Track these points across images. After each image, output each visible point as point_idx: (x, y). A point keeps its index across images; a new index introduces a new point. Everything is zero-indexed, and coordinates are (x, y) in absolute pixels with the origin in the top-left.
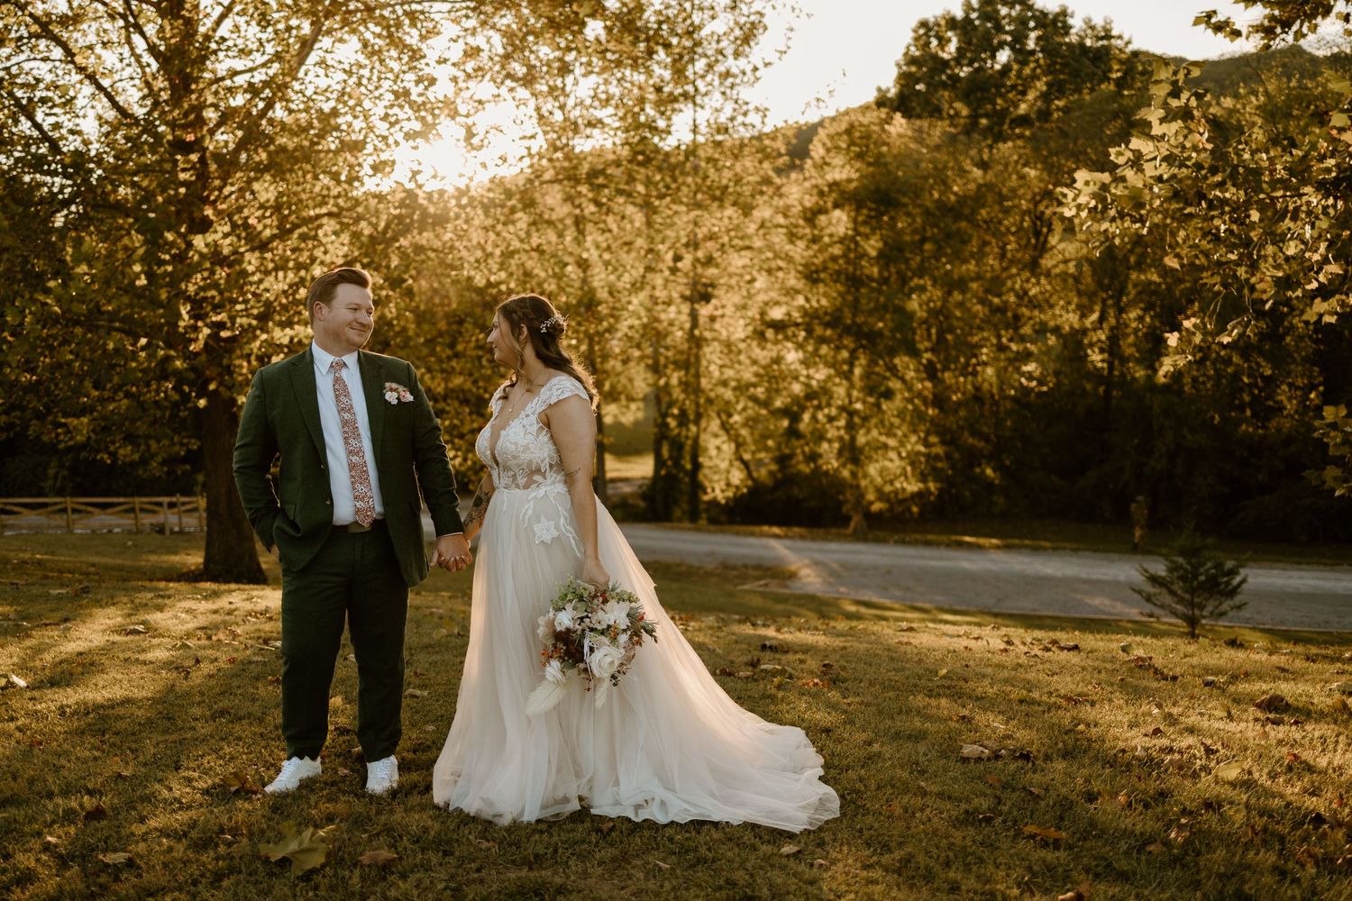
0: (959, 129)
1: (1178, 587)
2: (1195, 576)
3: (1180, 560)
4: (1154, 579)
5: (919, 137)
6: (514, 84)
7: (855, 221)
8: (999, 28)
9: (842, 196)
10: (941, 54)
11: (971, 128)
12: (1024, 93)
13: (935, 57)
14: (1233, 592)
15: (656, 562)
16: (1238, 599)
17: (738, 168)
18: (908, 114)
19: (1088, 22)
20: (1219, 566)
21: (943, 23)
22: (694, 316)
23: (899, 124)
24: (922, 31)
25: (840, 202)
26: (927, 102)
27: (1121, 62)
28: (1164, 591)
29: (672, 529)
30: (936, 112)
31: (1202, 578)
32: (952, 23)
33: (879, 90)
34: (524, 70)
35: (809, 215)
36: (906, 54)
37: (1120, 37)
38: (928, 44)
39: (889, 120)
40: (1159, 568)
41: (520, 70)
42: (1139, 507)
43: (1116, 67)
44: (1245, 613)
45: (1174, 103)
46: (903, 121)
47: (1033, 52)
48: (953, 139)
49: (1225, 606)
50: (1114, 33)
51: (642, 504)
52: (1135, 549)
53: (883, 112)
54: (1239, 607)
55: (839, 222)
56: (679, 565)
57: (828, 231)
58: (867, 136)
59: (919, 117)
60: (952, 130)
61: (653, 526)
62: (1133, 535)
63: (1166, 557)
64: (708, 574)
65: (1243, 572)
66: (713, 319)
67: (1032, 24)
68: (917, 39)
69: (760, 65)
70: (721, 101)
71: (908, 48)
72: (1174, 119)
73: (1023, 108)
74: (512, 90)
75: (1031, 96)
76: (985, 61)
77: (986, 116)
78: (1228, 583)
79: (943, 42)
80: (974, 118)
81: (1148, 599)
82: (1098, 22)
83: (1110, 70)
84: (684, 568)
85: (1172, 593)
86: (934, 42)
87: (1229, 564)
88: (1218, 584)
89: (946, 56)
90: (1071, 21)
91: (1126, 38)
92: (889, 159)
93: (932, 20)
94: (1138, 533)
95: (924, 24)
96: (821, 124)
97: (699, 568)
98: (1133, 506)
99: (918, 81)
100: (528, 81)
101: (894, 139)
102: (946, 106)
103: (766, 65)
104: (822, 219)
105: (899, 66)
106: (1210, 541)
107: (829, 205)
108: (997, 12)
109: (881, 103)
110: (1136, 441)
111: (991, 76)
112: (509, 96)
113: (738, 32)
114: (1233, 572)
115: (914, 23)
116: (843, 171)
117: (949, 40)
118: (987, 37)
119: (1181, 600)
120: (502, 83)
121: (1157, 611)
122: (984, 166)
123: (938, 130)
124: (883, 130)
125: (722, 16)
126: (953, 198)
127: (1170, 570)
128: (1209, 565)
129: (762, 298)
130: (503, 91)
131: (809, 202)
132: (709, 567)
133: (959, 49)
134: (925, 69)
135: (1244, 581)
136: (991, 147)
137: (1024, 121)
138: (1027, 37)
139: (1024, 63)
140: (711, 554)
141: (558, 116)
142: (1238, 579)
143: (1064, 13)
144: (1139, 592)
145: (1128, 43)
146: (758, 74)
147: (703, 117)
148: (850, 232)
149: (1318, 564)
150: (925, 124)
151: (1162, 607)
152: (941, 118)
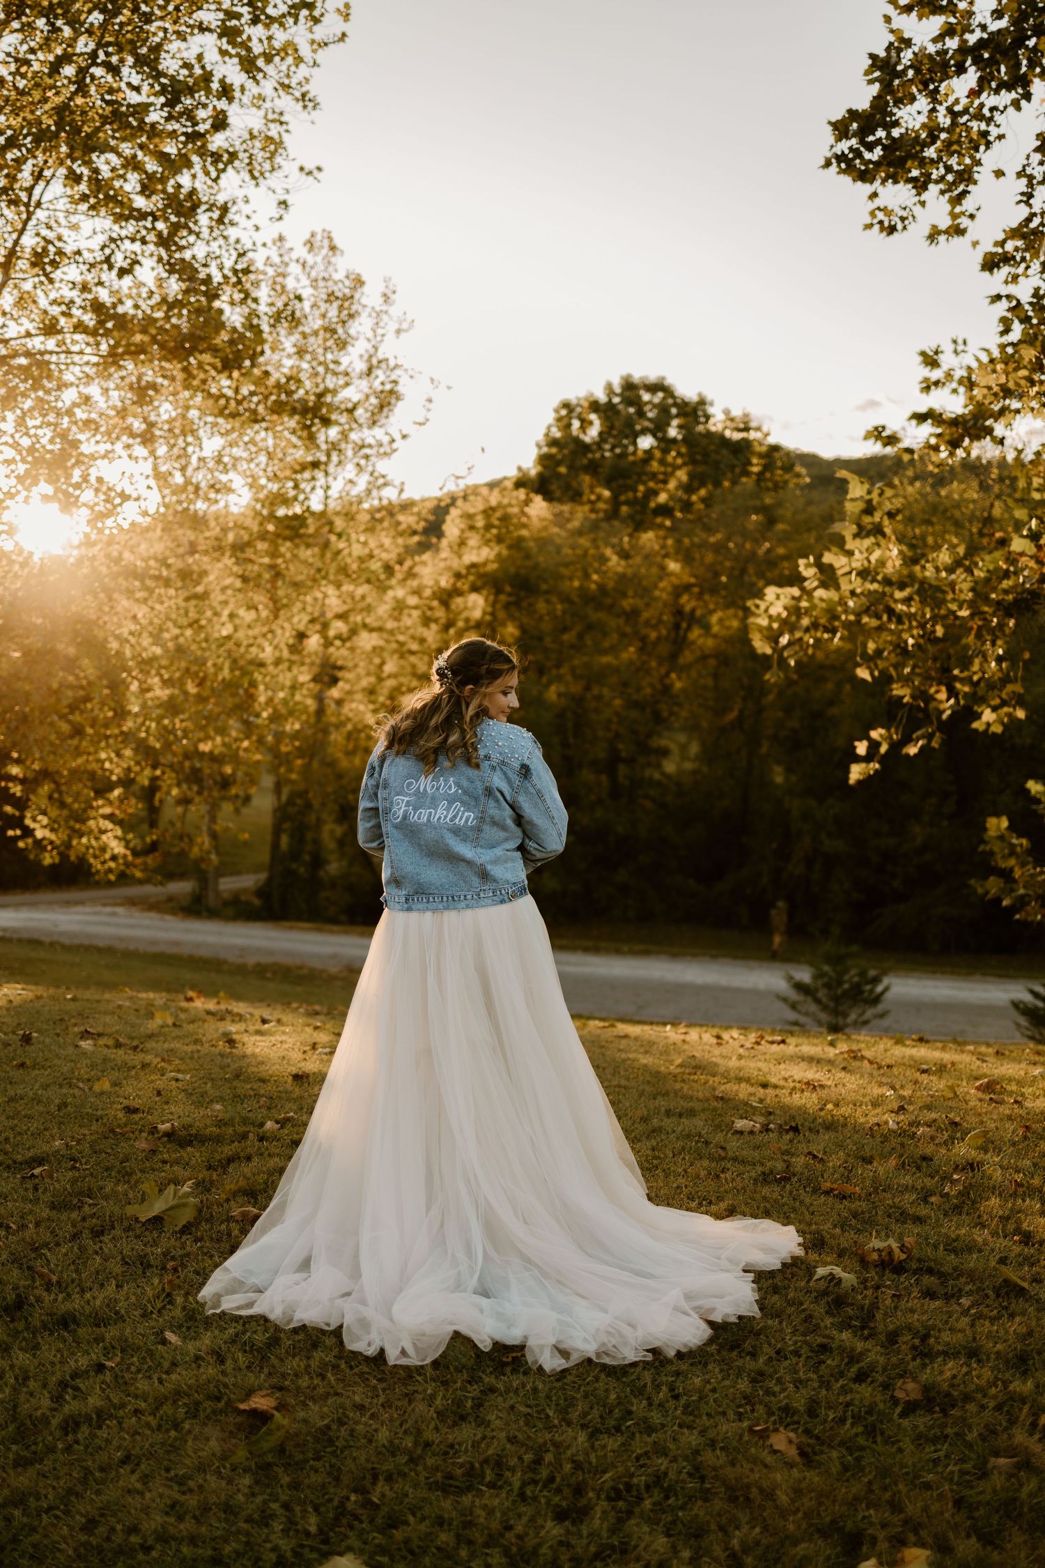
0: (601, 515)
1: (821, 994)
2: (840, 983)
3: (826, 968)
4: (799, 987)
5: (560, 520)
6: (131, 441)
7: (494, 604)
8: (641, 414)
9: (481, 579)
10: (582, 436)
11: (613, 514)
12: (665, 482)
13: (577, 441)
14: (876, 1000)
15: (275, 964)
16: (880, 1008)
17: (372, 544)
18: (548, 497)
19: (727, 412)
20: (863, 974)
21: (586, 404)
22: (320, 699)
23: (539, 508)
24: (564, 412)
25: (479, 583)
26: (567, 487)
27: (761, 456)
28: (809, 999)
29: (291, 928)
30: (575, 496)
31: (846, 986)
32: (595, 406)
33: (520, 469)
34: (144, 426)
35: (445, 597)
36: (547, 435)
37: (758, 429)
38: (569, 425)
39: (527, 502)
40: (804, 975)
41: (138, 426)
42: (779, 914)
43: (755, 461)
44: (886, 1022)
45: (867, 520)
46: (544, 504)
47: (674, 441)
48: (595, 527)
49: (870, 1013)
50: (753, 424)
51: (257, 902)
52: (774, 957)
53: (522, 494)
54: (882, 1016)
55: (476, 605)
56: (300, 968)
57: (464, 615)
58: (505, 519)
59: (560, 501)
60: (593, 516)
61: (269, 925)
62: (771, 942)
63: (811, 964)
64: (333, 978)
65: (886, 981)
66: (339, 703)
67: (674, 411)
68: (559, 419)
69: (397, 436)
70: (354, 472)
71: (549, 427)
72: (867, 536)
73: (663, 498)
74: (128, 446)
75: (672, 485)
76: (626, 447)
77: (627, 503)
78: (872, 991)
79: (585, 424)
80: (615, 502)
81: (794, 1006)
82: (736, 412)
83: (750, 464)
84: (305, 971)
85: (818, 1001)
86: (576, 424)
87: (872, 973)
88: (862, 992)
89: (587, 439)
90: (711, 410)
91: (765, 429)
92: (532, 544)
93: (574, 402)
94: (777, 939)
95: (566, 405)
96: (453, 501)
97: (323, 971)
98: (773, 912)
99: (559, 463)
100: (147, 438)
101: (536, 523)
102: (587, 491)
103: (404, 437)
104: (458, 601)
105: (539, 446)
106: (854, 948)
107: (466, 587)
108: (639, 397)
109: (519, 484)
110: (774, 846)
111: (634, 463)
112: (124, 454)
113: (373, 400)
114: (876, 980)
115: (556, 403)
116: (480, 553)
117: (591, 423)
118: (629, 423)
119: (825, 1008)
120: (118, 438)
121: (802, 1019)
122: (624, 555)
123: (580, 515)
124: (523, 513)
125: (356, 382)
126: (593, 587)
127: (816, 977)
128: (853, 972)
129: (391, 683)
130: (118, 447)
131: (445, 582)
132: (333, 970)
133: (601, 434)
134: (566, 452)
135: (887, 989)
136: (631, 536)
137: (665, 510)
138: (669, 425)
139: (665, 451)
140: (334, 956)
141: (178, 479)
142: (879, 989)
143: (702, 402)
144: (784, 1000)
145: (767, 435)
146: (395, 446)
147: (337, 487)
148: (488, 618)
149: (952, 973)
150: (566, 508)
151: (807, 1014)
152: (582, 504)
